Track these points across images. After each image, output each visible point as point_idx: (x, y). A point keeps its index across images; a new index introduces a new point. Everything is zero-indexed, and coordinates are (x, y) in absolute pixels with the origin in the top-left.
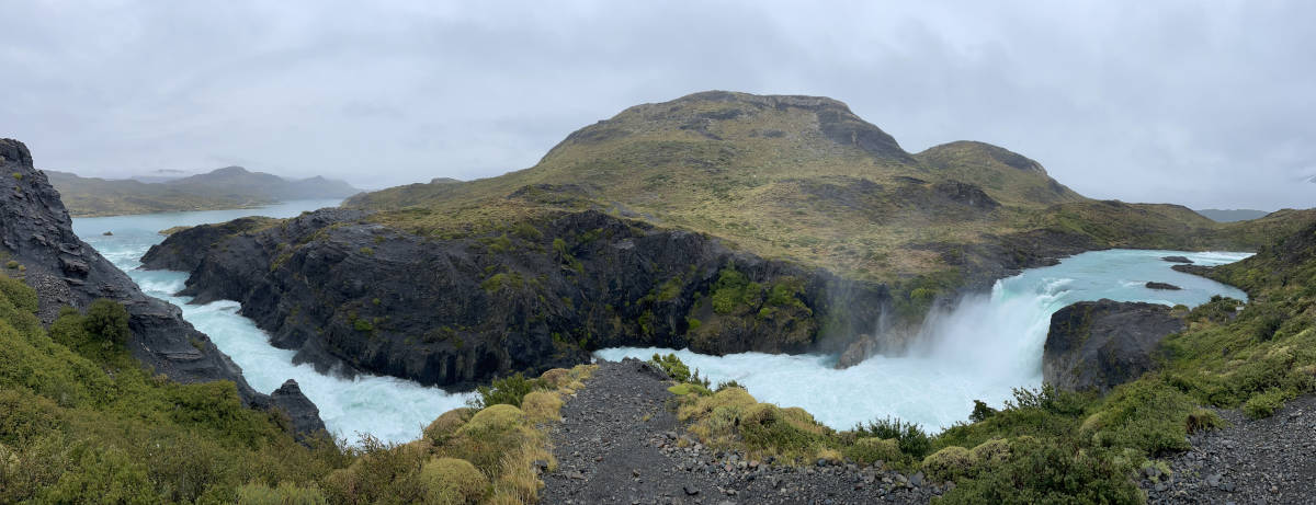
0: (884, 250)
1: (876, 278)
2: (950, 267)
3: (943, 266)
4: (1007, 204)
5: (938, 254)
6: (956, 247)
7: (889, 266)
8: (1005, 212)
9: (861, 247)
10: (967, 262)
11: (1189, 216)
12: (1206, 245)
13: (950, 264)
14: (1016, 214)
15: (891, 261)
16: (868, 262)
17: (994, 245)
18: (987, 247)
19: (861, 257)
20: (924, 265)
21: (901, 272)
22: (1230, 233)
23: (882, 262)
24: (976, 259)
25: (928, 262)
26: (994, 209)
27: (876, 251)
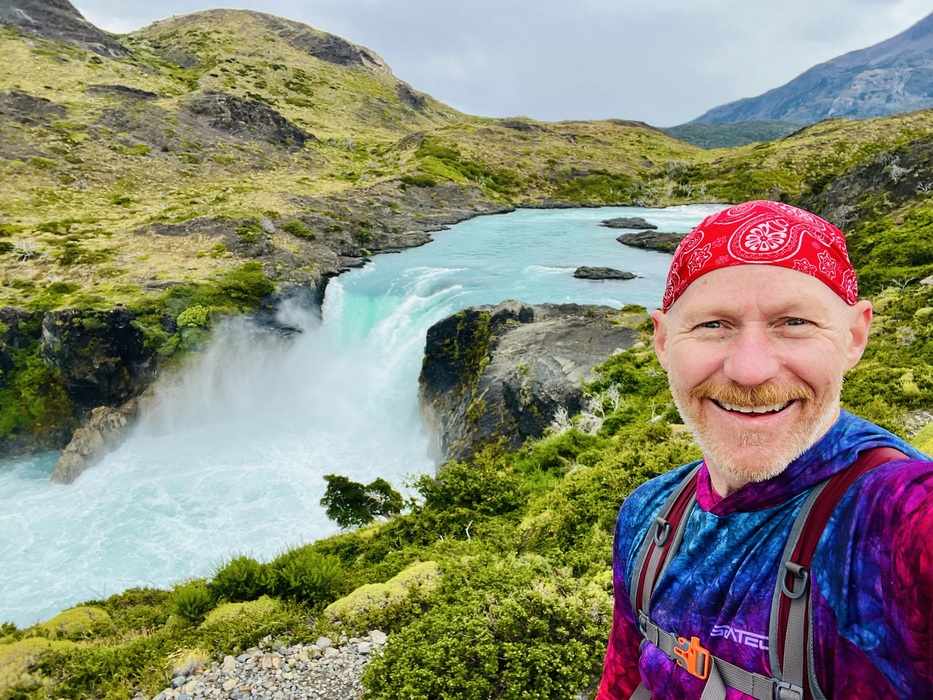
0: (103, 243)
1: (97, 300)
2: (242, 263)
3: (229, 262)
4: (327, 136)
5: (218, 239)
6: (246, 224)
7: (121, 272)
8: (325, 150)
9: (51, 242)
10: (271, 251)
11: (653, 141)
12: (680, 194)
13: (242, 257)
14: (345, 154)
15: (125, 263)
16: (71, 271)
17: (316, 215)
18: (303, 220)
19: (53, 262)
20: (192, 263)
21: (148, 282)
22: (723, 169)
23: (103, 266)
24: (288, 244)
25: (199, 257)
26: (304, 146)
27: (85, 247)
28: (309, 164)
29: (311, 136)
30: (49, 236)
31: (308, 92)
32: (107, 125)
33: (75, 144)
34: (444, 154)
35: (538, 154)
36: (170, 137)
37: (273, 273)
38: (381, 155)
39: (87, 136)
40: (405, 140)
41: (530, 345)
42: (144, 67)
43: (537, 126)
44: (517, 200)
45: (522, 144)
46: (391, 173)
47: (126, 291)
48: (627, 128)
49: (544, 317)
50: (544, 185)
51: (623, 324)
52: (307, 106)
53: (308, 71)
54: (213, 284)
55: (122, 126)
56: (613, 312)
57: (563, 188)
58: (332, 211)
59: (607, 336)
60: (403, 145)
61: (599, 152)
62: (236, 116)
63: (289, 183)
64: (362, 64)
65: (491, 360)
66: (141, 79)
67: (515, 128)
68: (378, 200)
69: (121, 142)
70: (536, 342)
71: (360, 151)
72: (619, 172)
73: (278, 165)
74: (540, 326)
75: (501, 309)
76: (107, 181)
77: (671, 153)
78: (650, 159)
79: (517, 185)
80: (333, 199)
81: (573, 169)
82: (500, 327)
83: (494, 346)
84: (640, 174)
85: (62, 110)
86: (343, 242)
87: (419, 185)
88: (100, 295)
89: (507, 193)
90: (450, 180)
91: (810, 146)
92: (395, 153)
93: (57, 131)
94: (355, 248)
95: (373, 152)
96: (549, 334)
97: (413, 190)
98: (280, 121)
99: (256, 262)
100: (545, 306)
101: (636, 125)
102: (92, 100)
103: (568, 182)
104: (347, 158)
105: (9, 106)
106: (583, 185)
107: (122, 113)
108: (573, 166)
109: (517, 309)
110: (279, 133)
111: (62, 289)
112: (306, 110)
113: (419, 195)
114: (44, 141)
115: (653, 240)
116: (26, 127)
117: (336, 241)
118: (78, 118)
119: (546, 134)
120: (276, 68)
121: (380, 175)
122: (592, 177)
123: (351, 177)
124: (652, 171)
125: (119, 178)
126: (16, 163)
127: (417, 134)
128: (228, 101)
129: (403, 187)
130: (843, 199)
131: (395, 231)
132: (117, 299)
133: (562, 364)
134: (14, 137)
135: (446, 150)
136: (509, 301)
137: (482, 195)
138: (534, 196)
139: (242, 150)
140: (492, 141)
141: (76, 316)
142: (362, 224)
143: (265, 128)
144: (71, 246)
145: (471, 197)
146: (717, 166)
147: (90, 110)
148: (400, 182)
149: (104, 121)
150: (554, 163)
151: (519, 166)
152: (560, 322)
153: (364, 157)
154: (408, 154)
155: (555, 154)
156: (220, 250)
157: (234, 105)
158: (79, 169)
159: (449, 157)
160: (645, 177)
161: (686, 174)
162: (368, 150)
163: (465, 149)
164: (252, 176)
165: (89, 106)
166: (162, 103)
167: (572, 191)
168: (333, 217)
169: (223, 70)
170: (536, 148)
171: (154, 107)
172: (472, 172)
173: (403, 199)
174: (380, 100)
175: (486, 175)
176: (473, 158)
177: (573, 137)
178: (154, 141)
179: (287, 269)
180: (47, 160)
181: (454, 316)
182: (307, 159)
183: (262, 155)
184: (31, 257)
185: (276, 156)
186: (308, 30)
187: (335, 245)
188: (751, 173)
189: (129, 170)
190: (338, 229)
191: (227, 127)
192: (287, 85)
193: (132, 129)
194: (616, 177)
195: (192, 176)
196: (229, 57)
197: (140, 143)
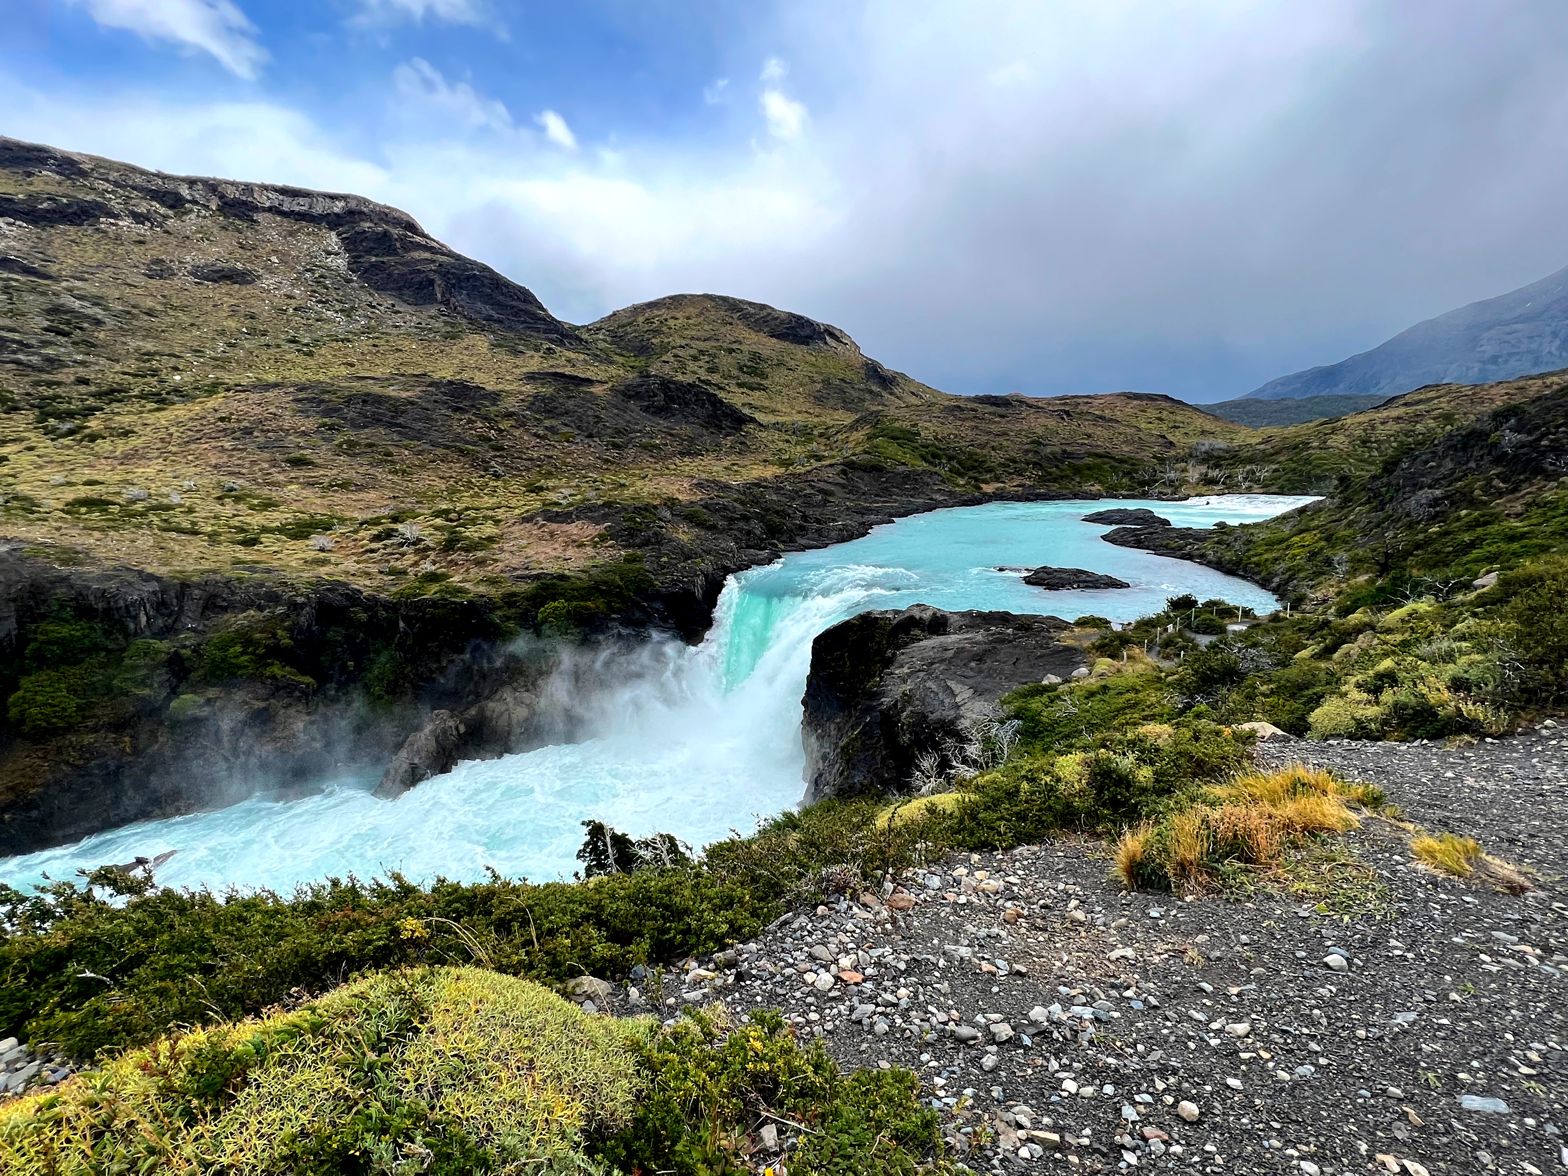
3: (611, 552)
5: (601, 528)
6: (638, 510)
7: (496, 561)
8: (764, 434)
9: (437, 528)
10: (658, 540)
11: (1178, 418)
12: (1210, 482)
13: (624, 547)
14: (787, 437)
15: (502, 550)
16: (449, 558)
17: (721, 501)
18: (706, 506)
19: (434, 549)
20: (570, 553)
21: (519, 572)
22: (1272, 451)
23: (480, 554)
24: (684, 534)
25: (579, 546)
26: (741, 430)
27: (468, 534)
28: (743, 449)
29: (753, 420)
30: (439, 521)
31: (764, 376)
32: (536, 413)
33: (501, 431)
34: (898, 434)
35: (1018, 433)
36: (597, 422)
37: (655, 566)
38: (828, 439)
39: (514, 423)
40: (857, 421)
41: (932, 664)
42: (597, 356)
43: (1020, 402)
44: (988, 488)
45: (999, 423)
46: (833, 457)
47: (492, 582)
48: (1144, 403)
49: (961, 628)
50: (1026, 470)
51: (1069, 642)
52: (759, 389)
53: (765, 352)
54: (583, 576)
55: (551, 412)
56: (1062, 625)
57: (1050, 474)
58: (743, 498)
59: (1040, 657)
60: (853, 427)
61: (1099, 431)
62: (670, 399)
63: (715, 468)
64: (826, 343)
65: (881, 680)
66: (592, 368)
67: (992, 404)
68: (813, 487)
69: (546, 428)
70: (942, 661)
71: (805, 433)
72: (1128, 455)
73: (707, 451)
74: (951, 639)
75: (907, 615)
76: (528, 470)
77: (1203, 432)
78: (1170, 437)
79: (991, 470)
80: (758, 485)
81: (1064, 451)
82: (903, 637)
83: (889, 662)
84: (1154, 457)
85: (495, 397)
86: (749, 533)
87: (864, 471)
88: (467, 585)
89: (976, 480)
90: (904, 464)
91: (1398, 419)
92: (845, 435)
93: (486, 419)
94: (762, 540)
95: (821, 435)
96: (960, 651)
97: (854, 475)
98: (716, 402)
99: (639, 552)
100: (963, 615)
101: (1156, 400)
102: (529, 389)
103: (1057, 466)
104: (788, 441)
105: (445, 394)
106: (1077, 470)
107: (552, 398)
108: (1064, 447)
109: (927, 615)
110: (714, 416)
111: (433, 578)
112: (758, 393)
113: (864, 483)
114: (471, 429)
115: (1155, 536)
116: (458, 416)
117: (740, 530)
118: (510, 404)
119: (1032, 410)
120: (731, 351)
121: (819, 458)
122: (1089, 460)
123: (786, 463)
124: (1173, 453)
125: (539, 466)
126: (440, 451)
127: (871, 414)
128: (661, 384)
129: (844, 472)
130: (1427, 480)
131: (818, 521)
132: (482, 589)
133: (956, 692)
134: (443, 425)
135: (902, 431)
136: (918, 605)
137: (943, 482)
138: (1011, 485)
139: (671, 435)
140: (960, 419)
141: (430, 607)
142: (777, 512)
143: (699, 411)
144: (455, 532)
145: (928, 485)
146: (1262, 447)
147: (521, 397)
148: (841, 467)
149: (534, 407)
150: (1039, 443)
151: (993, 448)
152: (980, 636)
153: (810, 441)
154: (859, 435)
155: (1040, 433)
156: (603, 538)
157: (669, 388)
158: (500, 456)
159: (906, 438)
160: (1162, 461)
161: (1219, 457)
162: (815, 432)
163: (927, 429)
164: (677, 461)
165: (521, 393)
166: (597, 390)
167: (1062, 477)
168: (742, 503)
169: (676, 356)
170: (1017, 427)
171: (586, 393)
172: (932, 455)
173: (843, 486)
174: (842, 380)
175: (950, 458)
176: (936, 439)
177: (1067, 413)
178: (579, 428)
179: (674, 561)
180: (471, 447)
181: (847, 622)
182: (741, 443)
183: (691, 440)
184: (414, 544)
185: (707, 439)
186: (769, 311)
187: (739, 535)
188: (1311, 455)
189: (551, 457)
190: (745, 518)
191: (659, 411)
192: (741, 369)
193: (562, 415)
194: (1122, 461)
195: (612, 463)
196: (683, 342)
197: (565, 429)
